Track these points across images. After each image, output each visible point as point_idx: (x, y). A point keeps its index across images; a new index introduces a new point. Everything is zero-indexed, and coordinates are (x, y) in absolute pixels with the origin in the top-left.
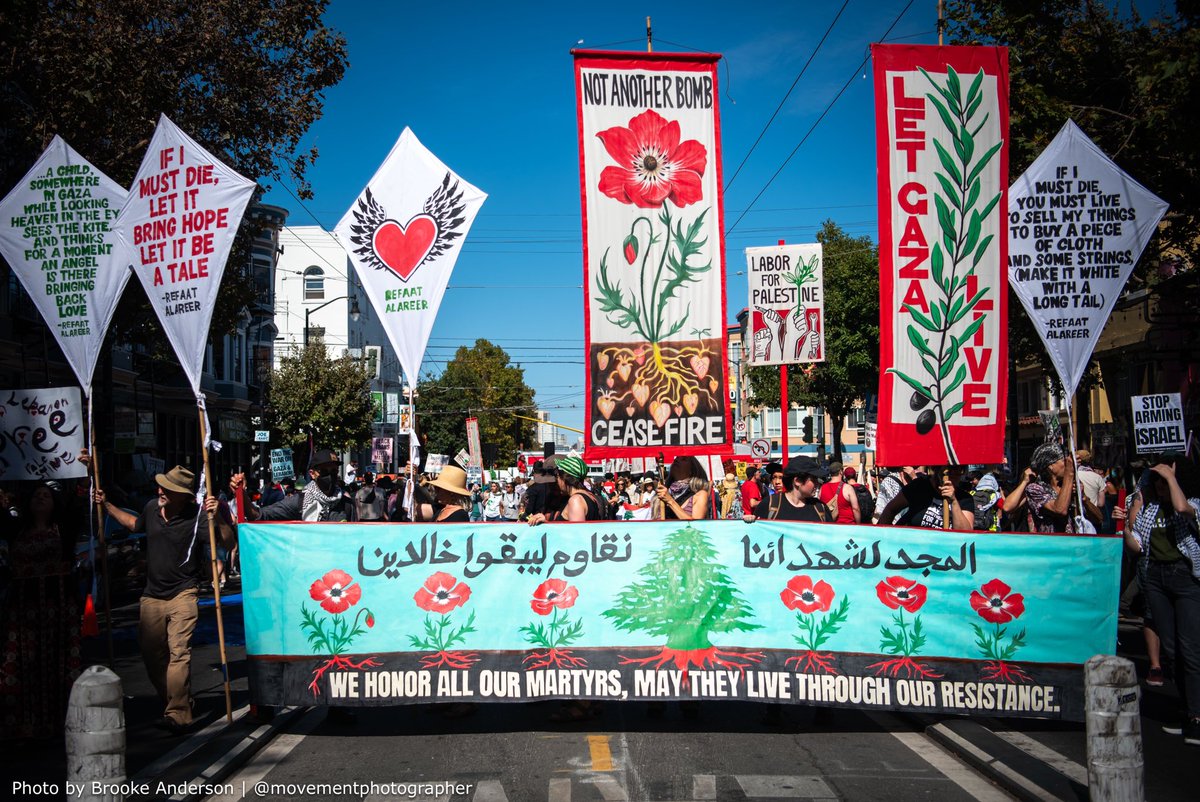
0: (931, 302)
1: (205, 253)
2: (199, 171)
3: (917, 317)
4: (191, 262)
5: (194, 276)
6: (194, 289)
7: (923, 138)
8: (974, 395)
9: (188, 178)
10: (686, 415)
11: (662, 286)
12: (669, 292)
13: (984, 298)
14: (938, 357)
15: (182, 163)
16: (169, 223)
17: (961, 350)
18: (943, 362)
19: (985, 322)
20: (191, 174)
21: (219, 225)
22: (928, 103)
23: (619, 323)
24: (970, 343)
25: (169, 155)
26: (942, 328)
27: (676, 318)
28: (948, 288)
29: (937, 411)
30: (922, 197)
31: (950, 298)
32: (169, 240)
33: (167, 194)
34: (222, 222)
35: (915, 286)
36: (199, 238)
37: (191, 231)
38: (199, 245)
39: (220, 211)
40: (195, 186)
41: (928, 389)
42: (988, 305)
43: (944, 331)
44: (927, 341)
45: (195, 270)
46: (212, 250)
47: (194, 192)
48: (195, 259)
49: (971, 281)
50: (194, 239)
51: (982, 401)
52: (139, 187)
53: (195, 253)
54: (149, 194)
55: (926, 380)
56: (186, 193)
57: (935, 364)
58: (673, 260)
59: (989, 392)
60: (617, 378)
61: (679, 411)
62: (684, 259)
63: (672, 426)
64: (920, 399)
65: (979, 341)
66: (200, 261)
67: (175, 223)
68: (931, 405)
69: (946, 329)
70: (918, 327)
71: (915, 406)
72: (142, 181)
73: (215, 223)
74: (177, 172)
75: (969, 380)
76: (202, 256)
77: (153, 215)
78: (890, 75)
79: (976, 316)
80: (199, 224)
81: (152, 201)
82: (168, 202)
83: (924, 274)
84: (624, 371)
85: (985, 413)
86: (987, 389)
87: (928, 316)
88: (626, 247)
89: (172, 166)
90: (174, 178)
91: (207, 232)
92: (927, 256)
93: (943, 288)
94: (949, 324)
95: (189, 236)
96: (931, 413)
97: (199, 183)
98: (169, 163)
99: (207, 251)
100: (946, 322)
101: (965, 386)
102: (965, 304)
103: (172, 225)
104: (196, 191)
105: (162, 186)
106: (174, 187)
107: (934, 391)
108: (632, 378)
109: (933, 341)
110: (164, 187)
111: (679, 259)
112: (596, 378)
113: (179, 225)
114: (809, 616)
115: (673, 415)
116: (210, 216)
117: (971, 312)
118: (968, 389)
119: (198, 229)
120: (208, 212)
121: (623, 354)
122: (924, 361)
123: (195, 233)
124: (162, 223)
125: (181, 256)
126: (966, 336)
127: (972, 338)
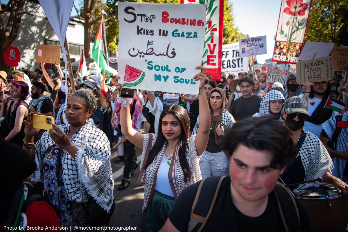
8: (211, 59)
10: (293, 56)
11: (293, 31)
12: (294, 32)
13: (214, 28)
17: (206, 44)
19: (214, 35)
23: (283, 37)
24: (209, 42)
27: (294, 38)
42: (215, 30)
49: (210, 23)
51: (213, 60)
58: (296, 26)
59: (215, 58)
60: (280, 47)
61: (291, 55)
62: (298, 26)
63: (290, 58)
65: (212, 41)
75: (209, 54)
79: (211, 33)
84: (282, 46)
85: (214, 64)
86: (215, 57)
88: (287, 23)
101: (208, 56)
102: (207, 30)
108: (283, 48)
111: (297, 26)
112: (276, 47)
115: (290, 56)
117: (210, 32)
118: (209, 57)
121: (282, 43)
126: (208, 40)
127: (210, 41)
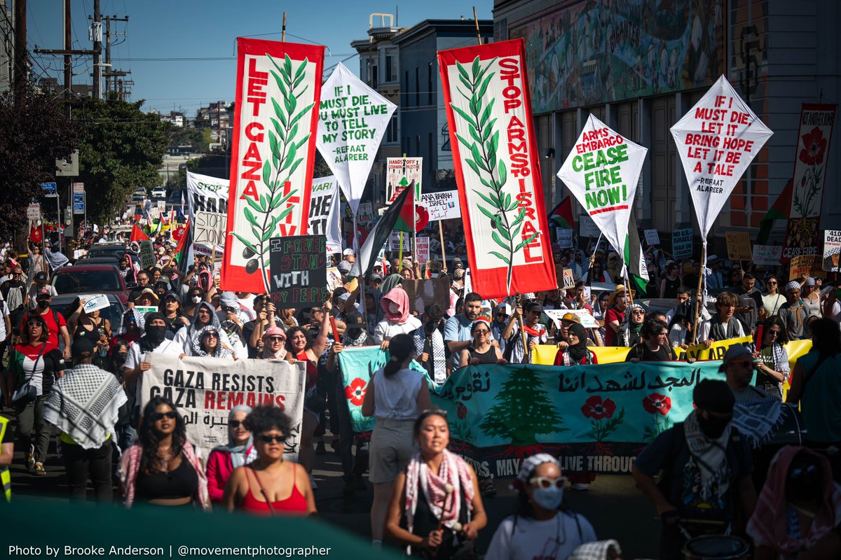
0: (261, 195)
1: (733, 163)
2: (740, 115)
3: (250, 203)
4: (723, 166)
5: (723, 174)
6: (722, 181)
7: (265, 96)
9: (732, 117)
13: (294, 195)
14: (262, 228)
15: (730, 107)
16: (715, 140)
17: (278, 225)
18: (265, 231)
19: (294, 210)
20: (735, 116)
21: (746, 150)
22: (271, 76)
24: (283, 221)
25: (723, 100)
26: (267, 211)
28: (273, 188)
29: (260, 260)
30: (261, 132)
31: (273, 193)
32: (712, 149)
33: (717, 122)
34: (748, 148)
35: (251, 184)
36: (732, 153)
37: (728, 148)
38: (731, 157)
39: (748, 142)
40: (736, 123)
41: (255, 247)
42: (296, 200)
43: (268, 213)
44: (256, 217)
45: (725, 171)
46: (738, 162)
47: (734, 127)
48: (727, 164)
49: (287, 185)
50: (729, 153)
52: (695, 112)
53: (727, 161)
54: (702, 118)
55: (254, 241)
56: (729, 126)
57: (260, 232)
64: (249, 252)
65: (289, 220)
66: (729, 166)
67: (719, 140)
68: (256, 256)
69: (269, 211)
70: (251, 209)
71: (246, 256)
72: (698, 109)
73: (744, 147)
74: (726, 111)
76: (731, 164)
77: (703, 131)
78: (248, 57)
79: (289, 205)
80: (734, 145)
81: (704, 123)
82: (717, 127)
83: (258, 178)
87: (258, 203)
89: (723, 107)
90: (723, 114)
91: (738, 152)
92: (261, 167)
93: (269, 187)
94: (271, 209)
95: (727, 151)
96: (256, 261)
97: (739, 122)
98: (722, 105)
99: (735, 162)
100: (270, 207)
102: (282, 198)
103: (717, 141)
104: (736, 126)
105: (713, 116)
106: (722, 120)
107: (259, 248)
109: (261, 218)
110: (715, 117)
113: (721, 143)
114: (599, 421)
116: (742, 143)
117: (286, 203)
119: (733, 148)
120: (741, 140)
122: (253, 230)
123: (730, 150)
124: (709, 137)
125: (719, 160)
126: (281, 217)
127: (285, 219)
